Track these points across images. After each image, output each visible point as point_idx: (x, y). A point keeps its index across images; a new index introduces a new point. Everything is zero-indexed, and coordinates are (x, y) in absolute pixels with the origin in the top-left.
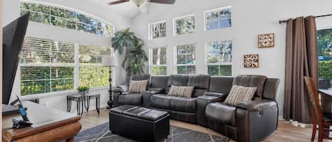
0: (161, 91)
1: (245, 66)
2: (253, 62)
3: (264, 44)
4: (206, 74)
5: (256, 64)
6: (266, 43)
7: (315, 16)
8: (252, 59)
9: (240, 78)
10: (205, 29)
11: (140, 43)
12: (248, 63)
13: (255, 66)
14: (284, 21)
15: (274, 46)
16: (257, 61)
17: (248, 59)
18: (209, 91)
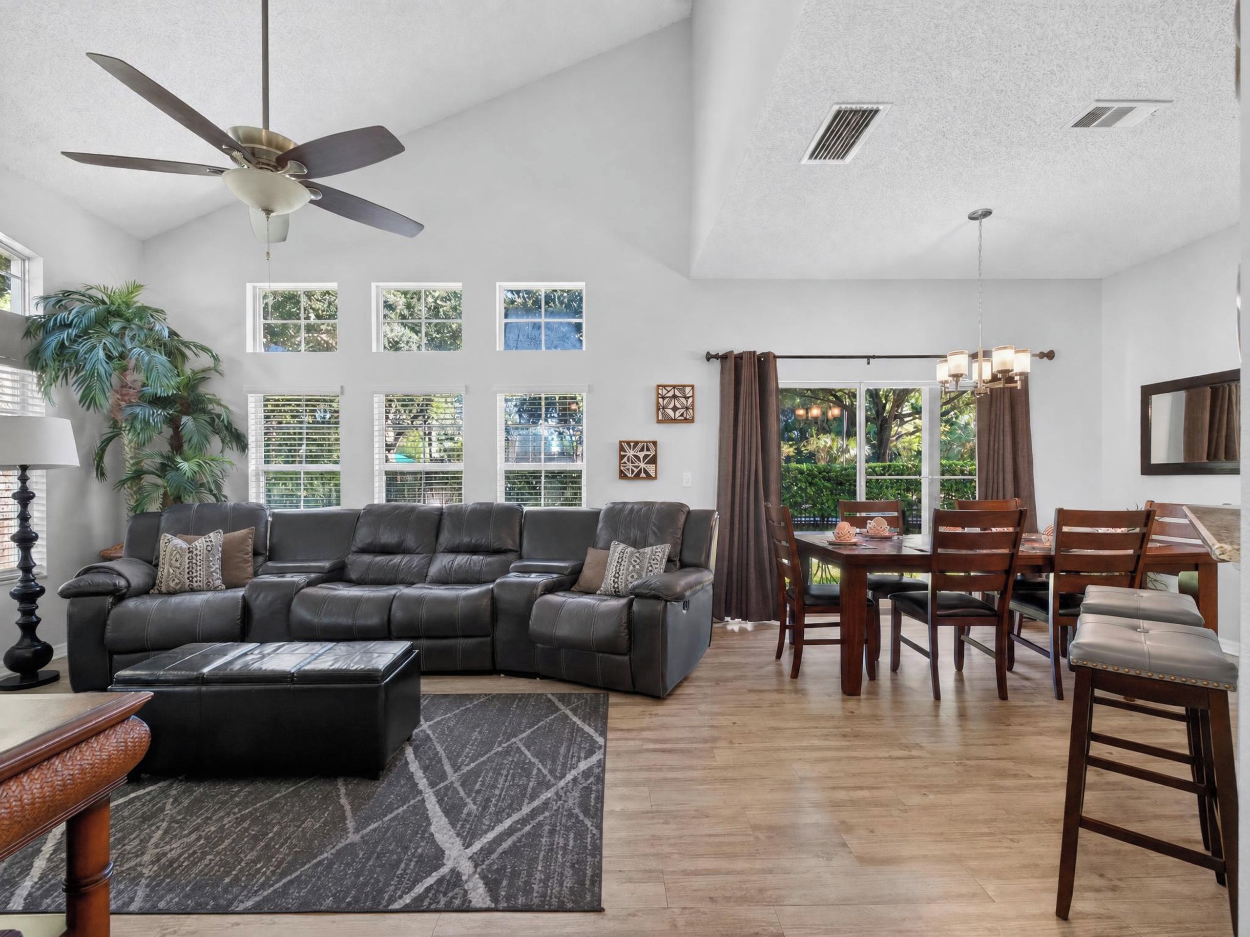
0: (331, 570)
1: (623, 475)
2: (642, 465)
3: (670, 412)
4: (500, 499)
5: (651, 469)
6: (675, 409)
7: (777, 354)
8: (641, 455)
9: (621, 510)
10: (500, 346)
11: (197, 362)
12: (630, 465)
13: (649, 477)
14: (716, 357)
15: (692, 421)
16: (653, 460)
17: (630, 453)
18: (521, 558)
